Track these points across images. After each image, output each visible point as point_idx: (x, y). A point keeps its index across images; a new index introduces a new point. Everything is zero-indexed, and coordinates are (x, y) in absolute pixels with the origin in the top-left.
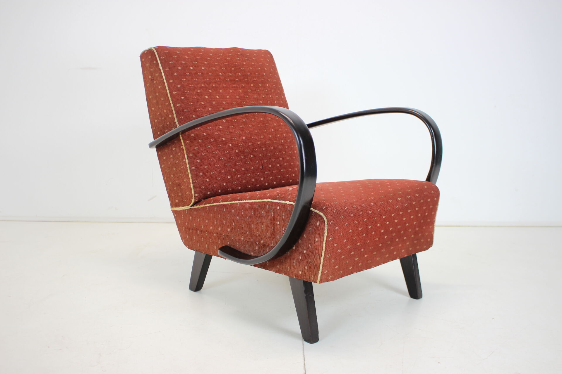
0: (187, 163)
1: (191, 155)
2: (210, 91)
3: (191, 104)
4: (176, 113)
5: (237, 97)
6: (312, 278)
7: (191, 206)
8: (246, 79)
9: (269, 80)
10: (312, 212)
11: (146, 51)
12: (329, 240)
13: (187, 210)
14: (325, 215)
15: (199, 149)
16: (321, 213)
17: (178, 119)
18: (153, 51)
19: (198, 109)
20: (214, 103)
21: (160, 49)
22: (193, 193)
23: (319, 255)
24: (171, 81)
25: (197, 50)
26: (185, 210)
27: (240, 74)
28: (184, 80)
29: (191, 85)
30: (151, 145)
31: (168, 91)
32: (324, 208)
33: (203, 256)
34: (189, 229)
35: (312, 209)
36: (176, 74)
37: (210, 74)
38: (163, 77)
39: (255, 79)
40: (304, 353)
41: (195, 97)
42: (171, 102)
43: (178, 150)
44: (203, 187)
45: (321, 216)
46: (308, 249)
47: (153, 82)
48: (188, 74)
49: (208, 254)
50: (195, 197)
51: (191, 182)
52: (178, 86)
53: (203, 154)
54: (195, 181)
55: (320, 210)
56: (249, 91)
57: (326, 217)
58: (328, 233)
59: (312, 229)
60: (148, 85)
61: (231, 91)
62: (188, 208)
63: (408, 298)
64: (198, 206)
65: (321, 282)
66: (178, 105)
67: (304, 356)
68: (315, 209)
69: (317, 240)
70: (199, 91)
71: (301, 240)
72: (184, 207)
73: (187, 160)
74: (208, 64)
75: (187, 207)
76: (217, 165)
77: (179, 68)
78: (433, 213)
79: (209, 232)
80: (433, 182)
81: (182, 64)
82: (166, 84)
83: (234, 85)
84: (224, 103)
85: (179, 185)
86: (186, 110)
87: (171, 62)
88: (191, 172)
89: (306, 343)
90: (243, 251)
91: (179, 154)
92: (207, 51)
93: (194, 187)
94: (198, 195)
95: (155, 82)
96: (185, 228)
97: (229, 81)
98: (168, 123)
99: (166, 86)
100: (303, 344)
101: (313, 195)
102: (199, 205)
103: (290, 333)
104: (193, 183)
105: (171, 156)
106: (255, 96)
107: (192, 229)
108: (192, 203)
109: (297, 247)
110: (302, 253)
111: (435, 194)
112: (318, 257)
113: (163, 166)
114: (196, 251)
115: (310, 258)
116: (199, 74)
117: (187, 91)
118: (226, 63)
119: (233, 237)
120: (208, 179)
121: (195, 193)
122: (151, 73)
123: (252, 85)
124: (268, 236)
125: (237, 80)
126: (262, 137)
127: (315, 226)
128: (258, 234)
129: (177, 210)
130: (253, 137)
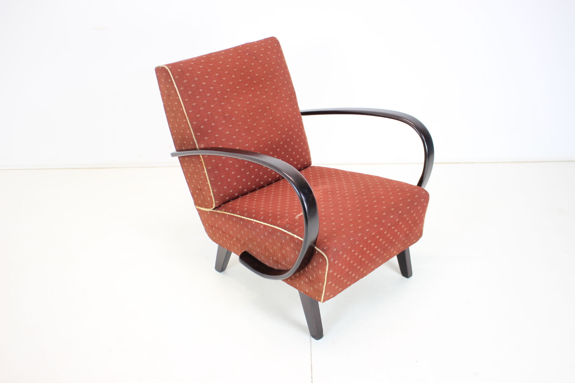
0: (207, 175)
1: (210, 168)
2: (223, 104)
3: (206, 120)
4: (193, 130)
5: (248, 103)
8: (255, 82)
9: (277, 74)
10: (316, 251)
11: (161, 67)
12: (330, 272)
13: (209, 211)
14: (326, 255)
15: (216, 161)
16: (323, 253)
17: (196, 135)
18: (167, 70)
20: (227, 115)
21: (174, 66)
23: (322, 283)
24: (186, 100)
25: (209, 57)
26: (208, 211)
27: (248, 78)
28: (198, 97)
29: (205, 102)
30: (173, 155)
31: (184, 110)
32: (325, 248)
33: (225, 250)
34: (212, 227)
35: (316, 247)
36: (190, 93)
37: (222, 86)
38: (178, 96)
39: (263, 79)
41: (209, 113)
42: (188, 120)
43: (197, 162)
44: (221, 195)
45: (322, 255)
46: (313, 277)
47: (169, 97)
48: (201, 90)
50: (216, 203)
51: (211, 191)
52: (193, 104)
53: (220, 165)
54: (215, 190)
55: (323, 250)
56: (259, 93)
57: (327, 256)
58: (329, 268)
59: (316, 263)
60: (165, 98)
61: (242, 98)
63: (400, 276)
64: (219, 211)
65: (324, 301)
66: (195, 123)
67: (311, 356)
69: (320, 272)
70: (212, 106)
71: (307, 269)
72: (207, 209)
73: (206, 172)
74: (219, 75)
75: (208, 209)
76: (233, 173)
77: (193, 86)
78: (423, 215)
79: (230, 235)
80: (423, 187)
81: (195, 81)
82: (182, 102)
83: (244, 91)
84: (236, 112)
85: (201, 190)
86: (202, 127)
87: (185, 81)
88: (210, 182)
89: (313, 340)
90: (259, 260)
91: (199, 166)
93: (214, 196)
95: (171, 98)
96: (209, 225)
97: (240, 88)
98: (187, 137)
99: (183, 105)
100: (311, 340)
101: (317, 236)
104: (213, 192)
105: (192, 165)
106: (264, 97)
107: (215, 228)
108: (213, 208)
109: (304, 272)
110: (309, 279)
111: (426, 196)
114: (220, 245)
115: (315, 284)
116: (212, 88)
117: (201, 108)
118: (235, 70)
119: (250, 247)
120: (226, 186)
121: (215, 201)
122: (167, 89)
123: (261, 86)
124: (280, 255)
125: (246, 85)
126: (272, 136)
127: (319, 262)
128: (271, 251)
129: (200, 209)
130: (264, 139)
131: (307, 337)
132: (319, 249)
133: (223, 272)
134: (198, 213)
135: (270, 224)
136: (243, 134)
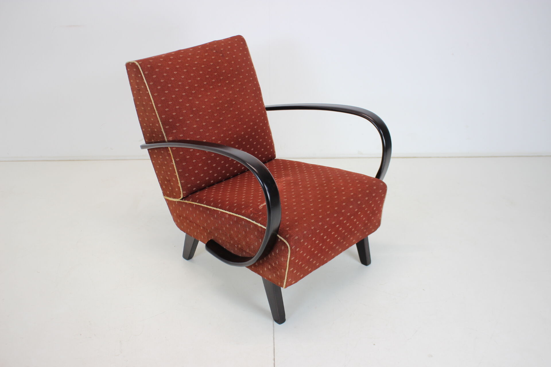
0: (175, 167)
1: (178, 160)
2: (190, 98)
3: (174, 114)
4: (162, 124)
5: (215, 98)
6: (279, 284)
7: (181, 199)
8: (221, 78)
9: (243, 70)
10: (278, 238)
11: (131, 63)
12: (292, 259)
13: (177, 201)
14: (288, 243)
15: (184, 153)
16: (285, 241)
17: (164, 128)
18: (137, 65)
19: (181, 118)
20: (194, 109)
21: (144, 62)
22: (181, 190)
23: (284, 270)
24: (156, 94)
25: (178, 54)
26: (176, 201)
27: (215, 74)
28: (166, 92)
29: (173, 96)
30: (143, 147)
31: (153, 104)
32: (287, 236)
33: (193, 239)
34: (180, 216)
35: (278, 235)
36: (159, 87)
37: (189, 81)
38: (148, 91)
39: (229, 75)
40: (274, 335)
41: (177, 107)
42: (157, 114)
44: (189, 185)
45: (285, 243)
46: (275, 264)
47: (139, 92)
48: (170, 85)
49: (196, 239)
50: (183, 194)
51: (179, 182)
52: (162, 99)
53: (188, 157)
55: (285, 238)
56: (225, 88)
57: (290, 246)
58: (290, 255)
59: (279, 250)
60: (135, 92)
61: (209, 93)
62: (178, 201)
65: (286, 287)
67: (274, 339)
68: (280, 236)
69: (282, 259)
70: (181, 100)
71: (270, 256)
72: (175, 199)
73: (174, 164)
74: (187, 71)
75: (176, 199)
76: (200, 165)
77: (162, 81)
78: (380, 205)
80: (381, 179)
81: (164, 76)
82: (151, 97)
83: (211, 87)
84: (204, 107)
85: (169, 181)
86: (170, 120)
87: (154, 76)
88: (178, 174)
89: (276, 323)
90: (225, 248)
91: (167, 158)
93: (182, 186)
94: (185, 192)
95: (141, 92)
96: (177, 214)
97: (207, 84)
98: (156, 130)
99: (152, 99)
100: (273, 324)
101: (279, 224)
102: (187, 201)
104: (181, 183)
105: (161, 157)
106: (231, 92)
107: (183, 218)
110: (271, 265)
111: (384, 188)
112: (283, 271)
114: (187, 233)
115: (278, 270)
116: (180, 83)
117: (170, 103)
118: (203, 66)
119: (216, 235)
120: (193, 177)
121: (183, 191)
122: (137, 84)
123: (227, 82)
124: (244, 244)
125: (214, 80)
126: (238, 130)
127: (281, 249)
128: (236, 239)
129: (169, 200)
130: (230, 132)
131: (270, 322)
132: (281, 237)
133: (191, 260)
134: (167, 203)
135: (235, 214)
136: (210, 128)
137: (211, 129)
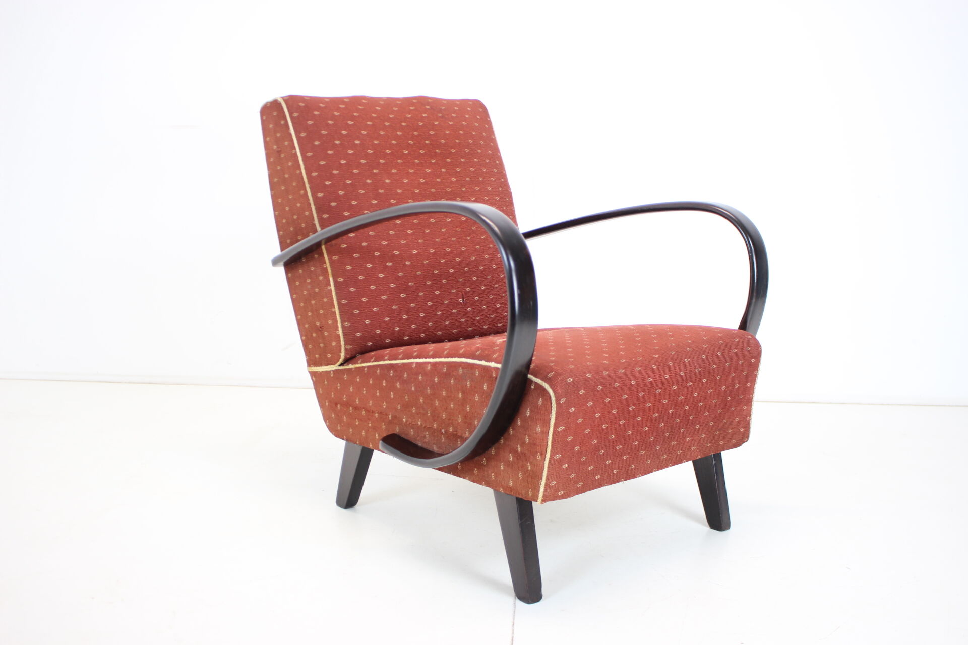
0: (334, 293)
1: (340, 280)
2: (375, 171)
3: (341, 193)
4: (316, 209)
5: (422, 181)
6: (530, 494)
7: (340, 366)
8: (438, 151)
9: (479, 151)
10: (531, 381)
11: (272, 103)
12: (560, 430)
13: (333, 371)
14: (552, 388)
15: (353, 269)
16: (545, 385)
17: (320, 218)
18: (280, 103)
19: (354, 203)
20: (381, 191)
21: (293, 101)
22: (342, 343)
23: (542, 454)
24: (309, 154)
25: (355, 101)
26: (330, 371)
27: (427, 142)
28: (330, 152)
29: (343, 162)
30: (275, 262)
31: (303, 171)
32: (550, 375)
33: (358, 450)
34: (336, 404)
35: (530, 376)
36: (317, 143)
38: (295, 148)
39: (453, 151)
40: (514, 619)
41: (349, 182)
42: (308, 190)
43: (319, 270)
44: (359, 334)
45: (544, 390)
46: (523, 444)
47: (280, 155)
48: (337, 142)
49: (366, 446)
50: (346, 350)
51: (339, 324)
52: (321, 163)
53: (361, 277)
54: (347, 324)
55: (545, 379)
56: (443, 170)
57: (554, 391)
58: (556, 419)
59: (531, 411)
60: (272, 160)
61: (411, 171)
62: (334, 369)
63: (706, 528)
64: (351, 366)
65: (544, 501)
66: (320, 195)
68: (536, 376)
69: (539, 429)
70: (356, 171)
71: (514, 429)
72: (329, 367)
73: (332, 287)
74: (372, 126)
75: (332, 366)
76: (384, 297)
77: (324, 132)
78: (749, 385)
79: (367, 411)
80: (750, 332)
81: (328, 125)
82: (300, 159)
83: (417, 161)
84: (399, 191)
85: (320, 329)
86: (333, 204)
87: (310, 123)
88: (339, 309)
89: (520, 603)
90: (420, 445)
91: (321, 278)
92: (373, 101)
93: (344, 334)
94: (349, 347)
95: (283, 156)
96: (330, 402)
97: (409, 154)
98: (303, 225)
99: (301, 163)
100: (515, 604)
101: (531, 353)
102: (353, 364)
103: (495, 585)
104: (343, 327)
105: (309, 281)
106: (454, 180)
107: (341, 405)
108: (341, 361)
109: (506, 440)
110: (515, 452)
111: (754, 352)
112: (539, 457)
113: (295, 296)
114: (347, 440)
115: (527, 460)
116: (357, 142)
117: (335, 172)
118: (404, 124)
119: (404, 420)
120: (369, 319)
121: (346, 344)
122: (278, 141)
123: (449, 160)
124: (460, 420)
125: (422, 152)
126: (463, 249)
127: (536, 406)
128: (444, 416)
129: (317, 372)
130: (448, 250)
132: (536, 379)
133: (354, 506)
134: (313, 381)
135: (445, 358)
136: (410, 232)
137: (412, 234)
